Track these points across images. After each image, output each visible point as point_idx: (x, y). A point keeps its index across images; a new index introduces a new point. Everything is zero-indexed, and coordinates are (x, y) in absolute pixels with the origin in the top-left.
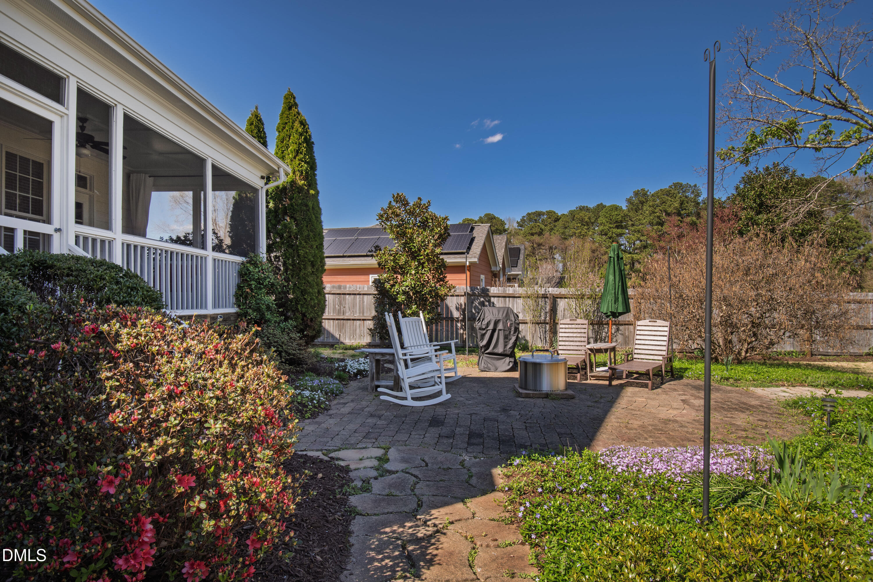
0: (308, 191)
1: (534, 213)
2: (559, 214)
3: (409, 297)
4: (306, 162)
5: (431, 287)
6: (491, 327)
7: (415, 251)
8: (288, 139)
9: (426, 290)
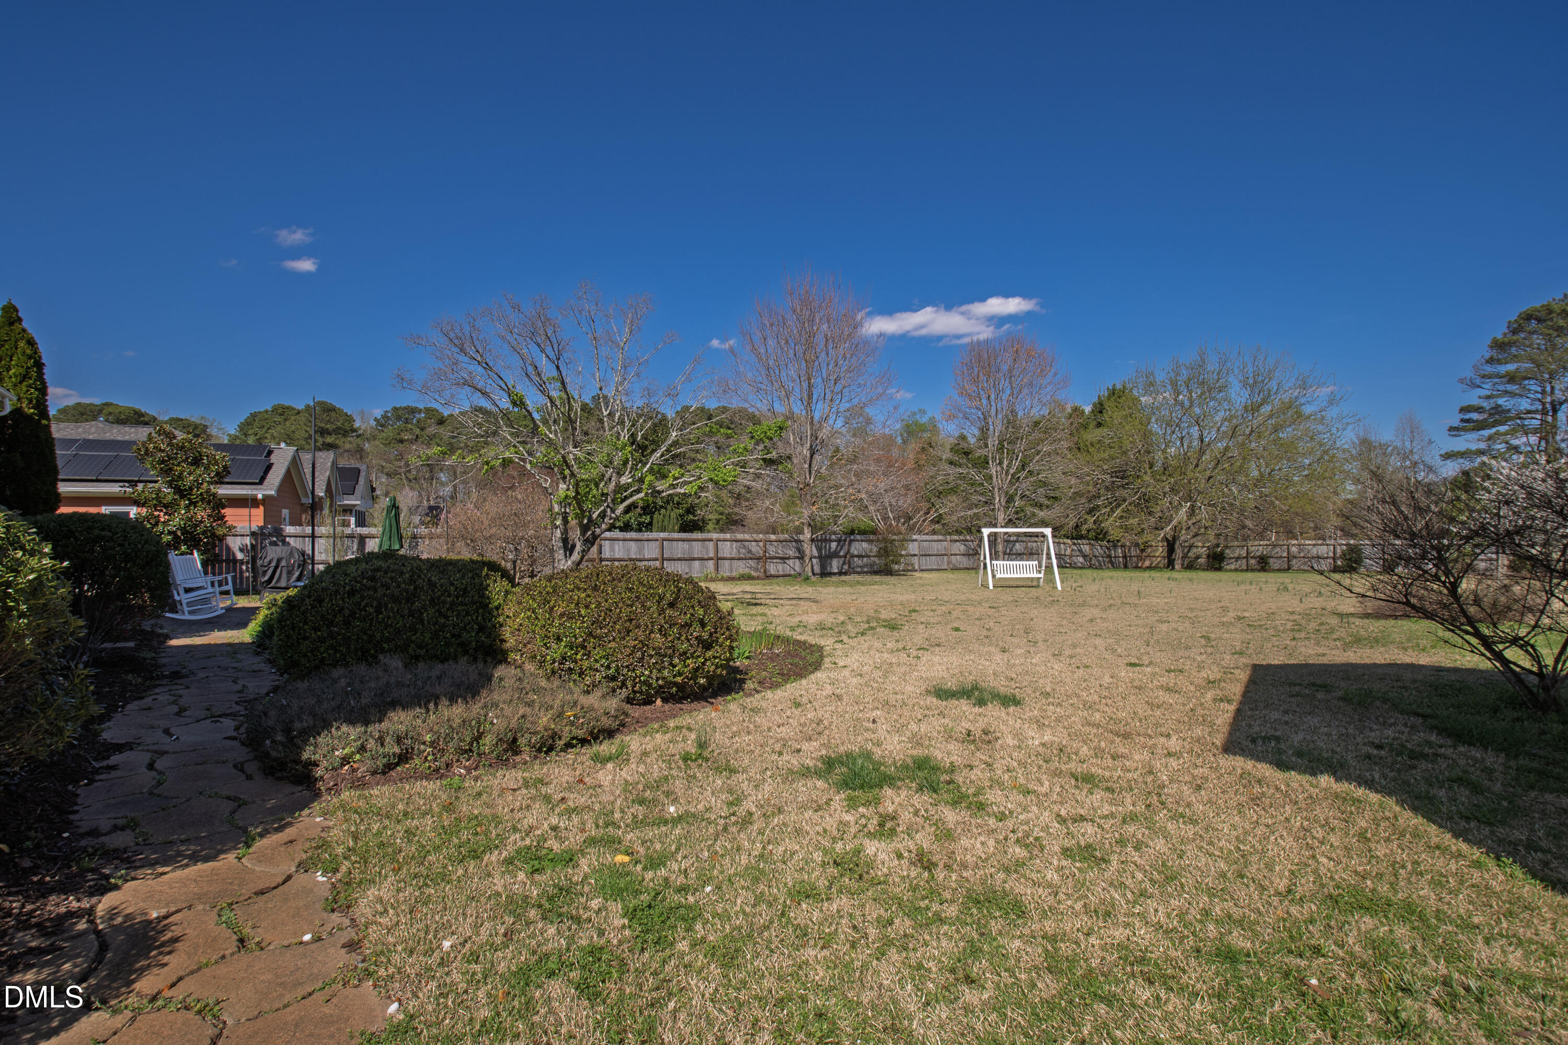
0: (39, 420)
1: (405, 408)
2: (446, 415)
3: (176, 537)
4: (36, 389)
5: (206, 526)
6: (273, 564)
7: (185, 490)
8: (8, 359)
9: (199, 530)
